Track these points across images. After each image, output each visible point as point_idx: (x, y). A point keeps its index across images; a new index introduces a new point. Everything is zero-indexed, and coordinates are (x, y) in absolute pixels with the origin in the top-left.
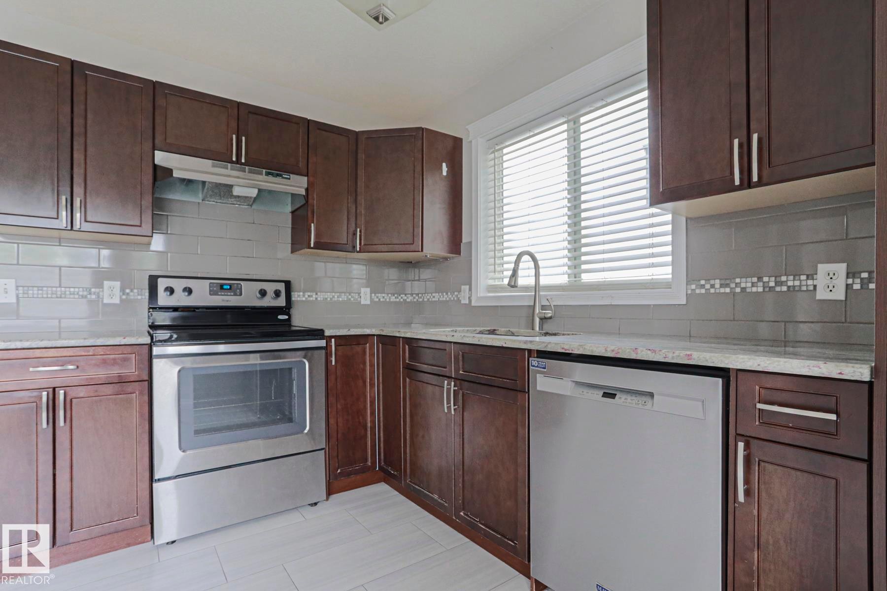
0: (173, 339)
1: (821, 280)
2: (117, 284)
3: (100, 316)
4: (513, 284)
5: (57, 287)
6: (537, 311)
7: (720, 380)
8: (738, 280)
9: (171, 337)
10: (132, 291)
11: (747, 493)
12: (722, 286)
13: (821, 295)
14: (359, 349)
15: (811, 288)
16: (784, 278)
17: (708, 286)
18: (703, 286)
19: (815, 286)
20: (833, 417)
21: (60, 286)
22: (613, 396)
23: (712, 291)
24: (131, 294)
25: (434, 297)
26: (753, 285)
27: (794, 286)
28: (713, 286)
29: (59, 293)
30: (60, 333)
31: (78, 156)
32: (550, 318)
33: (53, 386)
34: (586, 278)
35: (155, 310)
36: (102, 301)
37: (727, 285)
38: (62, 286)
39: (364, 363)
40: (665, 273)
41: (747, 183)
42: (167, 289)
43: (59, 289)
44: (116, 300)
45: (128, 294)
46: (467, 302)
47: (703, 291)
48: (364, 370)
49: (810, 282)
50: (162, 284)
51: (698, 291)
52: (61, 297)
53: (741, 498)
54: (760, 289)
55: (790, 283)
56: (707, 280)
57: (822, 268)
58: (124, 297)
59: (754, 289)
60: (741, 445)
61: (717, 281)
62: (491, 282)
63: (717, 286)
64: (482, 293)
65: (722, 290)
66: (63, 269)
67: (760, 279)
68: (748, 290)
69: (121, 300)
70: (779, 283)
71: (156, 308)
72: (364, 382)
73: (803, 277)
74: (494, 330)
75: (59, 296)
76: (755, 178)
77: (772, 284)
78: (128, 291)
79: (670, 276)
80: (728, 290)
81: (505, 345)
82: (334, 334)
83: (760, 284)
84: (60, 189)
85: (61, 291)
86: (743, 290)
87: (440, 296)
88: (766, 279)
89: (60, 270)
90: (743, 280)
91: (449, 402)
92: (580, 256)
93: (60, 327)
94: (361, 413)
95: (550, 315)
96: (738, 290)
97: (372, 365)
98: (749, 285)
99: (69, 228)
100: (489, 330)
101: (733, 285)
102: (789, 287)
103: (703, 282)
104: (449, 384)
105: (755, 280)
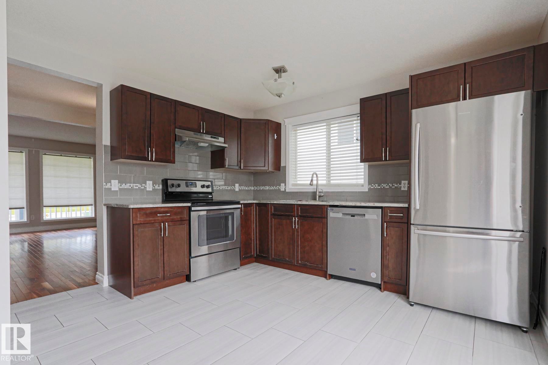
1: (402, 185)
2: (151, 182)
3: (145, 196)
4: (312, 184)
6: (318, 194)
7: (381, 210)
8: (382, 184)
10: (156, 185)
11: (387, 235)
12: (378, 186)
13: (402, 189)
14: (249, 208)
15: (400, 187)
16: (394, 184)
17: (374, 186)
18: (373, 186)
19: (401, 187)
20: (402, 215)
22: (354, 216)
23: (375, 187)
24: (156, 186)
25: (266, 188)
26: (386, 186)
27: (396, 187)
28: (376, 186)
29: (132, 186)
31: (152, 132)
32: (323, 196)
34: (332, 182)
36: (146, 189)
37: (380, 186)
39: (251, 214)
40: (362, 181)
41: (386, 160)
42: (171, 184)
43: (132, 184)
44: (151, 190)
45: (155, 186)
46: (284, 190)
47: (373, 187)
48: (251, 217)
49: (400, 186)
50: (170, 182)
51: (371, 187)
53: (385, 236)
54: (388, 187)
55: (395, 186)
56: (374, 184)
57: (403, 182)
58: (153, 188)
59: (387, 187)
60: (385, 223)
61: (377, 185)
62: (293, 182)
63: (377, 186)
64: (291, 187)
65: (378, 187)
67: (388, 184)
68: (385, 187)
69: (153, 189)
70: (393, 186)
72: (251, 222)
73: (398, 184)
76: (388, 159)
77: (391, 186)
78: (155, 185)
79: (363, 182)
80: (380, 187)
81: (319, 204)
82: (243, 203)
83: (388, 186)
86: (384, 187)
87: (269, 188)
88: (389, 184)
90: (384, 184)
91: (295, 224)
92: (330, 174)
94: (250, 234)
95: (322, 195)
96: (382, 187)
97: (254, 215)
98: (385, 186)
101: (381, 186)
102: (395, 187)
103: (373, 185)
104: (295, 219)
105: (387, 184)
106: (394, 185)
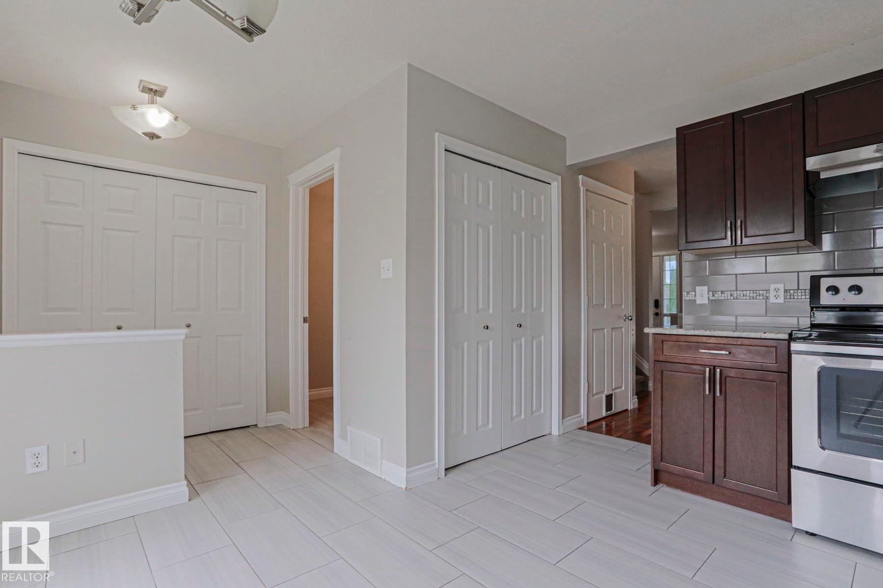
0: (812, 337)
2: (780, 286)
5: (733, 291)
9: (810, 335)
10: (795, 291)
21: (737, 290)
24: (796, 294)
29: (735, 295)
30: (736, 326)
31: (740, 186)
33: (714, 365)
35: (818, 309)
38: (738, 290)
42: (829, 289)
43: (735, 292)
44: (781, 300)
45: (792, 294)
50: (825, 283)
52: (737, 299)
58: (789, 297)
66: (738, 276)
69: (786, 300)
71: (818, 307)
75: (735, 297)
78: (792, 291)
84: (727, 215)
85: (737, 294)
89: (736, 277)
93: (736, 323)
99: (734, 244)
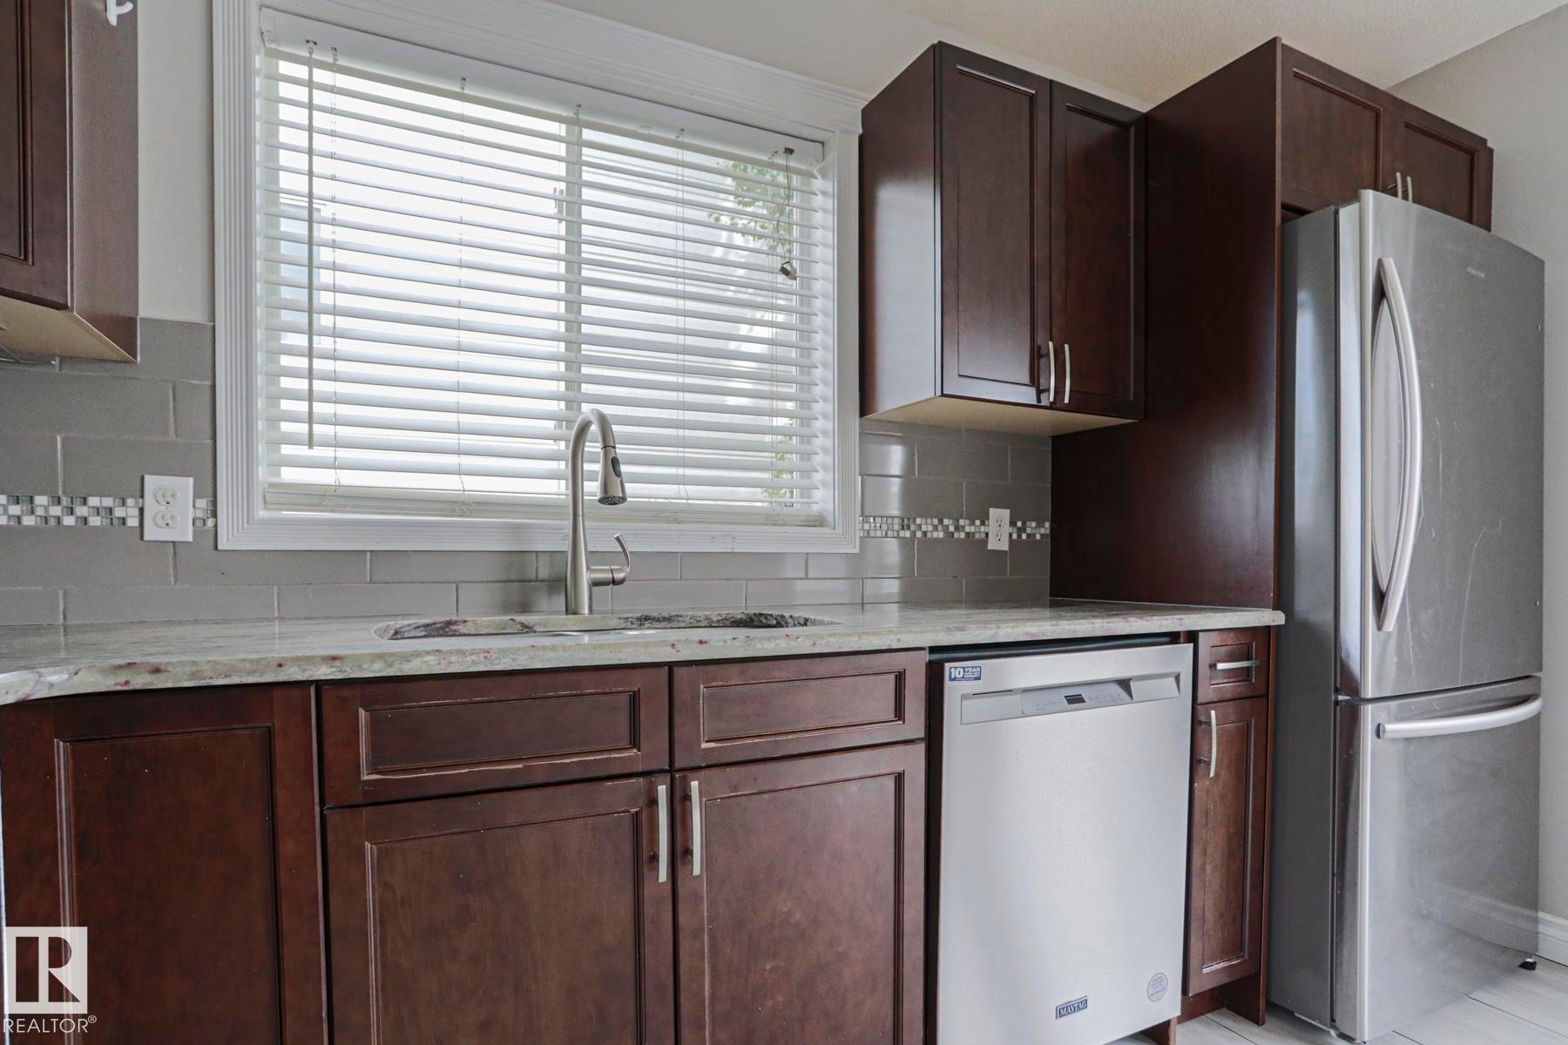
1: (992, 527)
8: (918, 521)
12: (902, 527)
13: (992, 545)
15: (983, 536)
16: (962, 522)
17: (886, 527)
18: (880, 527)
19: (987, 534)
23: (891, 533)
26: (935, 528)
27: (970, 533)
28: (891, 527)
37: (907, 528)
47: (880, 533)
49: (983, 529)
51: (874, 533)
54: (941, 535)
55: (967, 529)
56: (885, 518)
57: (993, 513)
59: (935, 535)
61: (896, 520)
63: (896, 527)
65: (902, 533)
67: (941, 521)
68: (929, 535)
70: (957, 528)
73: (978, 522)
74: (449, 623)
77: (952, 529)
80: (908, 534)
83: (941, 528)
86: (925, 533)
88: (946, 522)
90: (925, 521)
96: (919, 534)
98: (930, 528)
100: (427, 626)
101: (913, 527)
102: (966, 533)
105: (936, 521)
106: (963, 527)
